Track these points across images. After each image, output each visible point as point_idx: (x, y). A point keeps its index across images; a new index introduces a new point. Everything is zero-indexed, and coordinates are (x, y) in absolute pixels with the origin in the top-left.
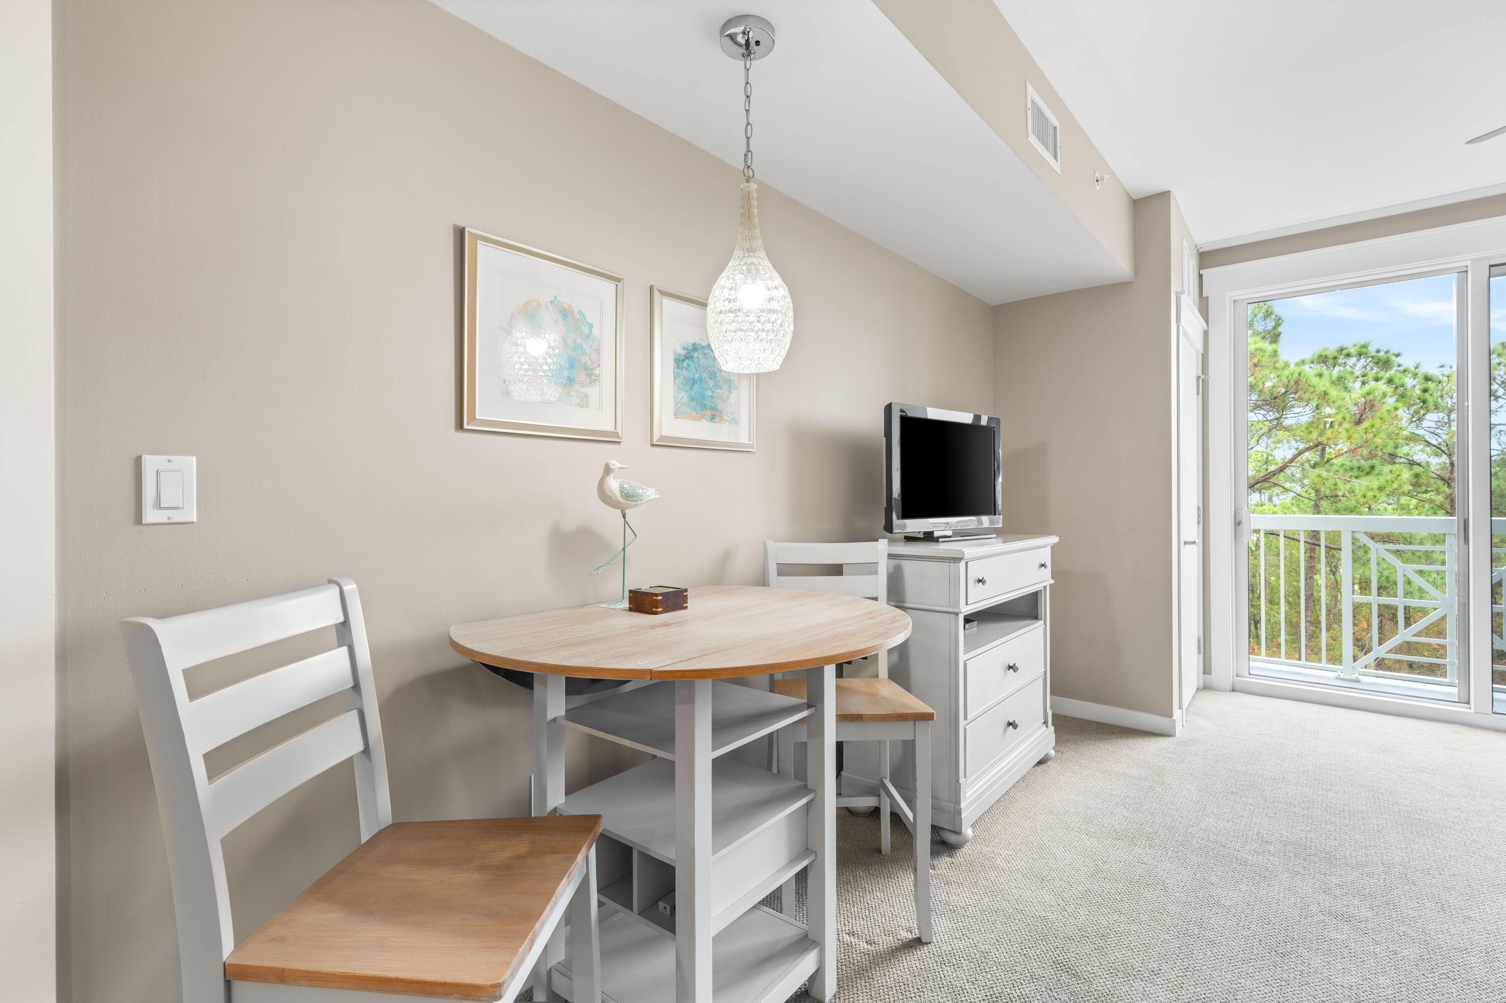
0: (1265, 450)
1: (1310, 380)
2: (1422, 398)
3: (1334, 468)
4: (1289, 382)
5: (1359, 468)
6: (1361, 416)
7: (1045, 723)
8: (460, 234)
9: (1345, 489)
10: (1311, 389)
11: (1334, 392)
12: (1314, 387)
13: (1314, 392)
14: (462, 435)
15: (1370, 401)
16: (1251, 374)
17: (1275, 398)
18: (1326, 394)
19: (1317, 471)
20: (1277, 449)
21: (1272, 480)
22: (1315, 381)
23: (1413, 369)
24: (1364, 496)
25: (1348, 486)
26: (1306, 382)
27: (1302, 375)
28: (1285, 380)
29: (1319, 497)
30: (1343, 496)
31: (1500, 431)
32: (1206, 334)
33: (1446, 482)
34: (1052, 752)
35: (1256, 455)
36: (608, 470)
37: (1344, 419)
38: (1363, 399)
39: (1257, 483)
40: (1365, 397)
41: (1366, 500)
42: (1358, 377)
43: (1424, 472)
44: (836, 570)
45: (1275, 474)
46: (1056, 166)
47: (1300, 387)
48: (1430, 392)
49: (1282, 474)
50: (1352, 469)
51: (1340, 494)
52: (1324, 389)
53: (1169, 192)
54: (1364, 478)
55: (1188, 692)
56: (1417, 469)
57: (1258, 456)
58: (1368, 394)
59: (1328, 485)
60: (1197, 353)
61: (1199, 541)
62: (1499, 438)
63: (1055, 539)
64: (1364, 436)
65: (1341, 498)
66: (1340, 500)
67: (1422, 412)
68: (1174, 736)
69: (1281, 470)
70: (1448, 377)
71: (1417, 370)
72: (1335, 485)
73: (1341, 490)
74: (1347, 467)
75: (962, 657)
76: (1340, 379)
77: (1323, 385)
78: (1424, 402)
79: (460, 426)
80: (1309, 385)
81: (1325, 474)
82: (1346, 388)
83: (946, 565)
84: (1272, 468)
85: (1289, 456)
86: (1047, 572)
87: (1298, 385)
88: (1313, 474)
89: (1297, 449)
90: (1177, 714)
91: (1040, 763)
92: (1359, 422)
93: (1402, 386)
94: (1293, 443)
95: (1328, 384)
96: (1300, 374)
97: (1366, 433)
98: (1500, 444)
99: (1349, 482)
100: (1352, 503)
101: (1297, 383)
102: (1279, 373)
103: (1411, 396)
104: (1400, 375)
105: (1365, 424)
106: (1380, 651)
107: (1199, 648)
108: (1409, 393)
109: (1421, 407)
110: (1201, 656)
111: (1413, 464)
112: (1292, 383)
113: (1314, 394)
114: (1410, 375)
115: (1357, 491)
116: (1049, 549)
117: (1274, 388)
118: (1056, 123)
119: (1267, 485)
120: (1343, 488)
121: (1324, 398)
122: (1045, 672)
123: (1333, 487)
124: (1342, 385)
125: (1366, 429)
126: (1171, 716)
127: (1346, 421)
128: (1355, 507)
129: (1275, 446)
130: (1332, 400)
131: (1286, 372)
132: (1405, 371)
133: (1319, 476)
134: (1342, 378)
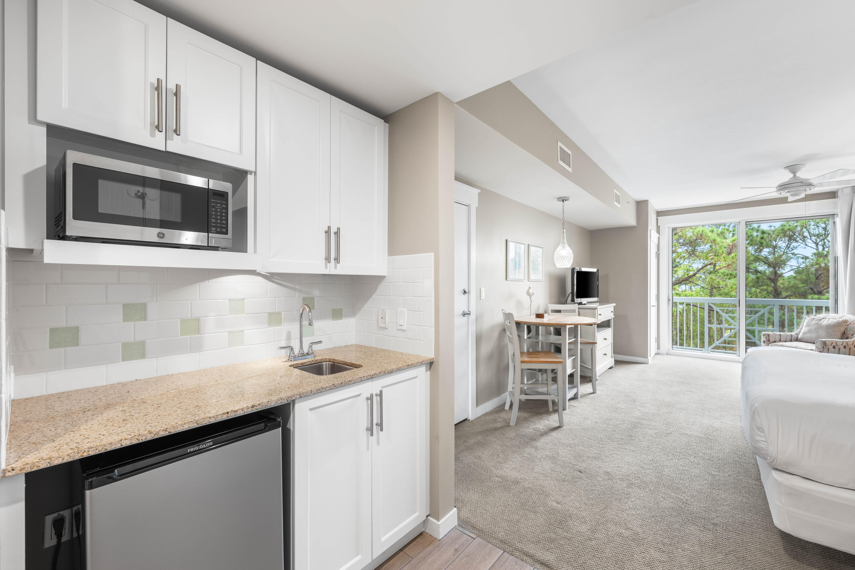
0: (688, 264)
1: (707, 234)
2: (760, 242)
3: (719, 275)
4: (698, 234)
5: (731, 274)
6: (731, 251)
7: (612, 357)
8: (507, 241)
9: (723, 285)
10: (708, 238)
11: (718, 239)
12: (709, 237)
13: (709, 239)
14: (507, 281)
15: (735, 244)
16: (680, 231)
17: (691, 242)
18: (715, 240)
19: (711, 276)
20: (694, 264)
21: (690, 280)
22: (710, 234)
23: (757, 228)
24: (732, 288)
25: (724, 283)
26: (706, 235)
27: (704, 232)
28: (695, 233)
29: (712, 288)
30: (722, 287)
31: (798, 257)
32: (659, 238)
33: (772, 281)
34: (614, 366)
35: (684, 266)
36: (530, 288)
37: (723, 252)
38: (732, 243)
39: (683, 281)
40: (732, 242)
41: (732, 289)
42: (731, 232)
43: (761, 276)
44: (559, 311)
45: (691, 277)
46: (619, 206)
47: (703, 237)
48: (765, 239)
49: (694, 277)
50: (728, 275)
51: (721, 287)
52: (714, 238)
53: (648, 200)
54: (732, 279)
55: (653, 354)
56: (759, 275)
57: (685, 267)
58: (734, 241)
59: (716, 283)
60: (656, 244)
61: (656, 305)
62: (798, 260)
63: (615, 304)
64: (732, 260)
65: (721, 288)
66: (721, 290)
67: (761, 248)
68: (648, 364)
69: (694, 275)
70: (773, 232)
71: (759, 228)
72: (718, 282)
73: (721, 285)
74: (725, 274)
75: (596, 334)
76: (722, 233)
77: (713, 236)
78: (762, 243)
79: (506, 280)
80: (707, 236)
81: (714, 277)
82: (725, 237)
83: (592, 310)
84: (691, 273)
85: (700, 267)
86: (613, 313)
87: (702, 236)
88: (709, 277)
89: (704, 263)
90: (649, 358)
91: (610, 368)
92: (729, 254)
93: (751, 236)
94: (702, 260)
95: (716, 235)
96: (703, 231)
97: (733, 259)
98: (798, 263)
99: (725, 281)
100: (726, 290)
101: (701, 235)
102: (693, 231)
103: (756, 240)
104: (750, 231)
105: (733, 255)
106: (716, 343)
107: (656, 341)
108: (754, 239)
109: (760, 246)
110: (657, 343)
111: (757, 272)
112: (699, 235)
113: (709, 240)
114: (755, 231)
115: (728, 285)
116: (613, 307)
117: (691, 238)
118: (619, 194)
119: (688, 282)
120: (722, 284)
121: (714, 242)
122: (612, 343)
123: (717, 284)
124: (723, 236)
125: (733, 257)
126: (647, 358)
127: (724, 253)
128: (728, 293)
129: (693, 262)
130: (718, 243)
131: (696, 231)
132: (753, 229)
133: (711, 278)
134: (723, 232)
